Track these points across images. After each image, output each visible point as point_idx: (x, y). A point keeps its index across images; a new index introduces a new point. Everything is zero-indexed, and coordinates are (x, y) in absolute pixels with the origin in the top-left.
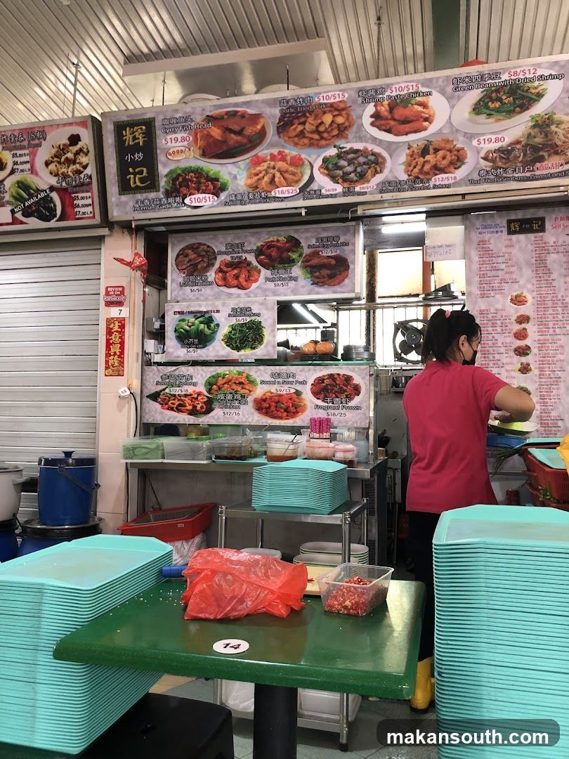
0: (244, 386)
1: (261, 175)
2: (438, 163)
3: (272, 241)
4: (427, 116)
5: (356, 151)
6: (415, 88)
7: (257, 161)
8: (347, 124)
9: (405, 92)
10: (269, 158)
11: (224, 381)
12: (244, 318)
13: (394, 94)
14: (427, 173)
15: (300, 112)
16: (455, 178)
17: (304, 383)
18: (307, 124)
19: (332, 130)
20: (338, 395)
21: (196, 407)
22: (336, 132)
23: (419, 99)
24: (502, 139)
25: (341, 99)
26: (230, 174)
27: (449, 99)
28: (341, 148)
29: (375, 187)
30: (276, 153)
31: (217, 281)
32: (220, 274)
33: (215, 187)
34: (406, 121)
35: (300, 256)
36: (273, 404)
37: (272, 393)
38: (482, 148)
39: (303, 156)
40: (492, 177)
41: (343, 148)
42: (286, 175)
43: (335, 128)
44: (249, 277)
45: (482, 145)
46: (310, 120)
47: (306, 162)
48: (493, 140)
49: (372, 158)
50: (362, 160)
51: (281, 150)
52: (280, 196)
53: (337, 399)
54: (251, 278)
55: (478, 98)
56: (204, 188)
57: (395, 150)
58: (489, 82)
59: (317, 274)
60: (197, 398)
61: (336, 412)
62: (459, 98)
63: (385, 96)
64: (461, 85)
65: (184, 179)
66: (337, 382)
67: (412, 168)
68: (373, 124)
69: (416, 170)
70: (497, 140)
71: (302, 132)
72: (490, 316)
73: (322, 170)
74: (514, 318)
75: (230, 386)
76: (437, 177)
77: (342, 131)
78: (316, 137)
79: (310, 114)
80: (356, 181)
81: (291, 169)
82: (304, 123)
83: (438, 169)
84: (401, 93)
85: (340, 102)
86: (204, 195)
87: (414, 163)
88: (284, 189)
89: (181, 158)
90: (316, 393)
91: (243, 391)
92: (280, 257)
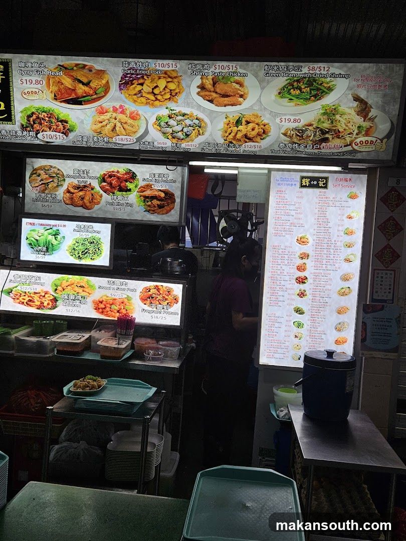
0: (85, 289)
1: (104, 123)
2: (248, 133)
3: (113, 172)
4: (242, 93)
5: (184, 115)
6: (234, 68)
7: (102, 112)
8: (177, 91)
9: (226, 71)
10: (111, 109)
11: (68, 283)
12: (87, 233)
13: (217, 71)
14: (239, 140)
15: (140, 74)
16: (260, 147)
17: (134, 290)
18: (145, 85)
19: (165, 93)
20: (161, 303)
21: (43, 303)
22: (168, 96)
23: (236, 78)
24: (299, 121)
25: (173, 69)
26: (78, 118)
27: (260, 82)
28: (171, 110)
29: (197, 146)
30: (118, 107)
31: (65, 200)
32: (68, 194)
33: (64, 128)
34: (225, 96)
35: (136, 187)
36: (108, 305)
37: (107, 297)
38: (283, 126)
39: (140, 112)
40: (289, 149)
41: (173, 110)
42: (125, 126)
43: (168, 93)
44: (92, 199)
45: (283, 123)
46: (148, 82)
47: (142, 118)
48: (292, 120)
49: (197, 122)
50: (188, 122)
51: (122, 105)
52: (120, 142)
53: (160, 306)
54: (94, 201)
55: (284, 84)
56: (55, 127)
57: (215, 118)
58: (292, 72)
59: (149, 203)
60: (44, 296)
61: (159, 315)
62: (268, 82)
63: (210, 71)
64: (271, 71)
65: (38, 118)
66: (161, 292)
67: (227, 134)
68: (198, 93)
69: (231, 137)
70: (295, 121)
71: (140, 92)
72: (280, 251)
73: (155, 126)
74: (298, 254)
75: (73, 288)
76: (246, 144)
77: (173, 96)
78: (152, 97)
79: (147, 77)
80: (183, 139)
81: (130, 121)
82: (142, 84)
83: (248, 139)
84: (223, 71)
85: (173, 70)
86: (55, 133)
87: (229, 131)
88: (124, 137)
89: (36, 98)
90: (143, 300)
91: (83, 294)
92: (119, 186)
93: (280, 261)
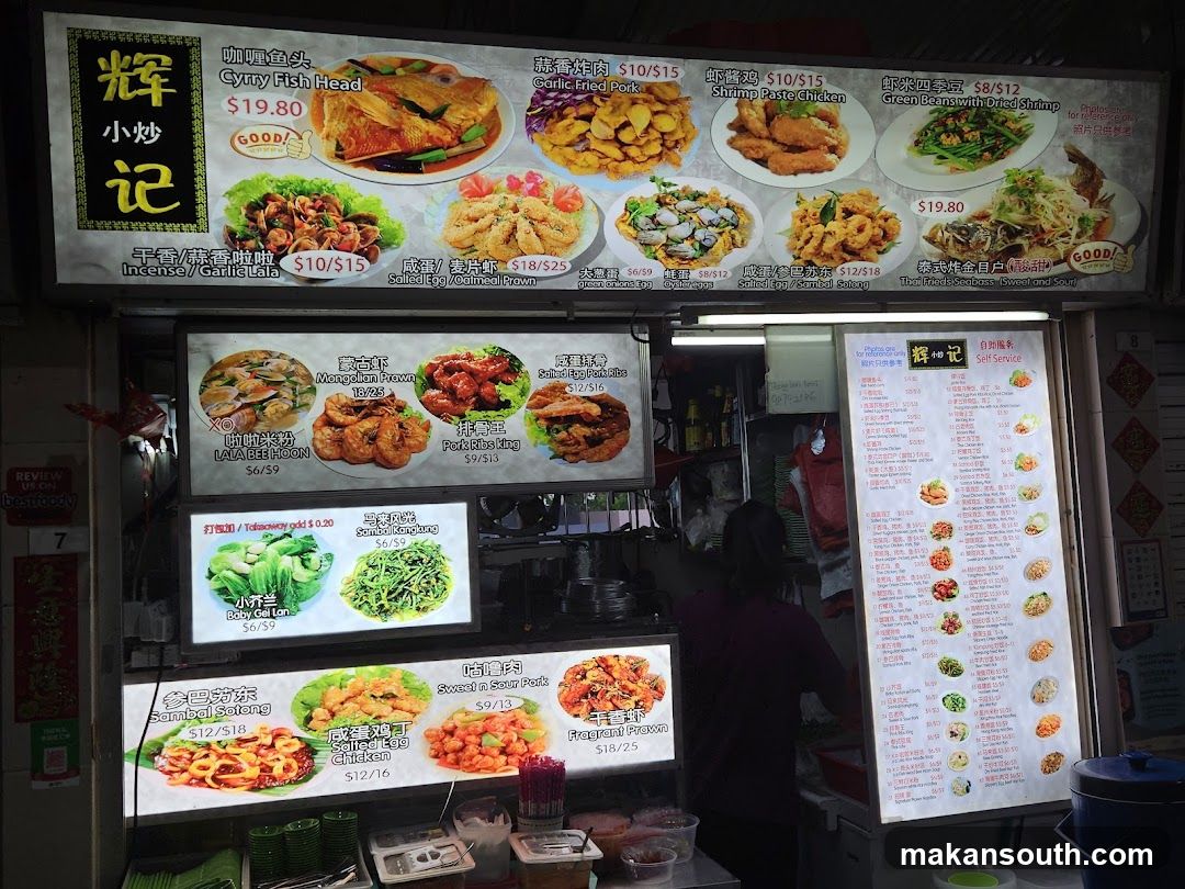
0: (398, 703)
1: (483, 223)
2: (849, 239)
3: (455, 358)
4: (835, 142)
5: (696, 197)
6: (815, 83)
7: (477, 190)
8: (679, 135)
9: (797, 87)
10: (504, 184)
11: (346, 693)
12: (400, 537)
13: (775, 87)
14: (829, 257)
15: (582, 92)
16: (878, 271)
17: (542, 682)
18: (595, 120)
19: (648, 142)
20: (618, 703)
21: (271, 769)
22: (655, 148)
23: (821, 106)
24: (960, 208)
25: (669, 79)
26: (406, 209)
27: (875, 116)
28: (664, 185)
29: (730, 274)
30: (522, 178)
31: (319, 446)
32: (327, 431)
33: (365, 237)
34: (795, 148)
35: (523, 393)
36: (473, 739)
37: (467, 713)
38: (926, 219)
39: (583, 192)
40: (939, 275)
41: (670, 184)
42: (542, 228)
43: (655, 140)
44: (401, 438)
45: (927, 213)
46: (603, 112)
47: (589, 206)
48: (946, 207)
49: (728, 214)
50: (706, 215)
51: (534, 171)
52: (528, 273)
53: (617, 713)
54: (407, 441)
55: (925, 122)
56: (336, 236)
57: (773, 203)
58: (941, 95)
59: (563, 435)
60: (273, 746)
61: (616, 741)
62: (893, 117)
63: (758, 88)
64: (897, 92)
65: (283, 210)
66: (616, 675)
67: (801, 243)
68: (731, 143)
69: (810, 248)
70: (952, 207)
71: (583, 137)
72: (889, 524)
73: (623, 227)
74: (929, 528)
75: (362, 705)
76: (846, 265)
77: (669, 149)
78: (615, 152)
79: (601, 100)
80: (693, 259)
81: (556, 216)
82: (588, 118)
83: (848, 251)
84: (790, 88)
85: (668, 84)
86: (335, 254)
87: (805, 234)
88: (538, 259)
90: (570, 704)
91: (395, 717)
92: (477, 394)
93: (891, 550)
